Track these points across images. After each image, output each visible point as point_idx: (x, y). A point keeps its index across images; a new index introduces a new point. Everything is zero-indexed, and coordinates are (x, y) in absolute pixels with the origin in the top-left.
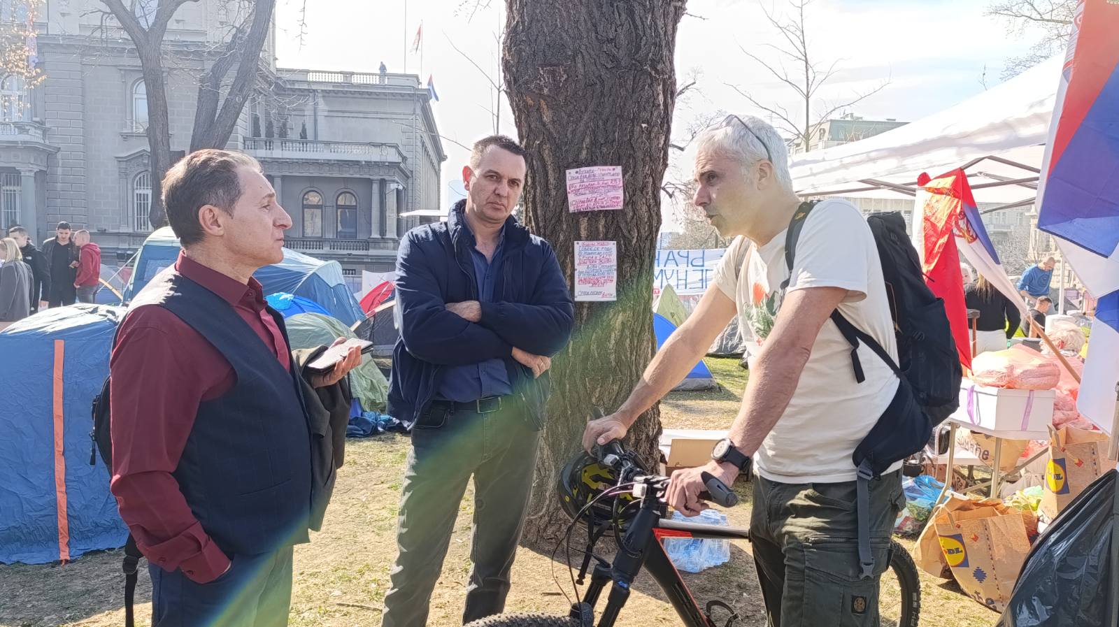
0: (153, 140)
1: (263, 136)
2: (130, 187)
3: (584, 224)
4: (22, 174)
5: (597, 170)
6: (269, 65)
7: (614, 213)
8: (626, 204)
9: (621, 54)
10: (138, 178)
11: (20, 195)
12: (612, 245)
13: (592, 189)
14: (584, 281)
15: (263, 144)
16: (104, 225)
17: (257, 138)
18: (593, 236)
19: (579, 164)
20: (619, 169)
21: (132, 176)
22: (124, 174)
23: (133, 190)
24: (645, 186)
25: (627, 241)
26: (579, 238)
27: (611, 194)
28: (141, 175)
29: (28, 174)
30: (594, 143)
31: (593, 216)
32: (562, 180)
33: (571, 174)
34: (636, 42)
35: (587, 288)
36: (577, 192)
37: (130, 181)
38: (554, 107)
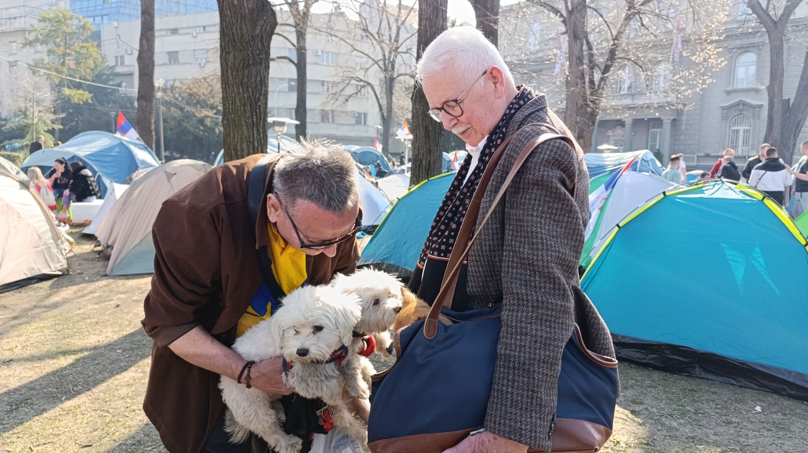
0: (771, 93)
2: (728, 125)
4: (664, 121)
10: (734, 119)
11: (660, 134)
16: (708, 151)
21: (731, 118)
22: (725, 118)
23: (730, 127)
28: (737, 117)
29: (667, 121)
37: (729, 121)
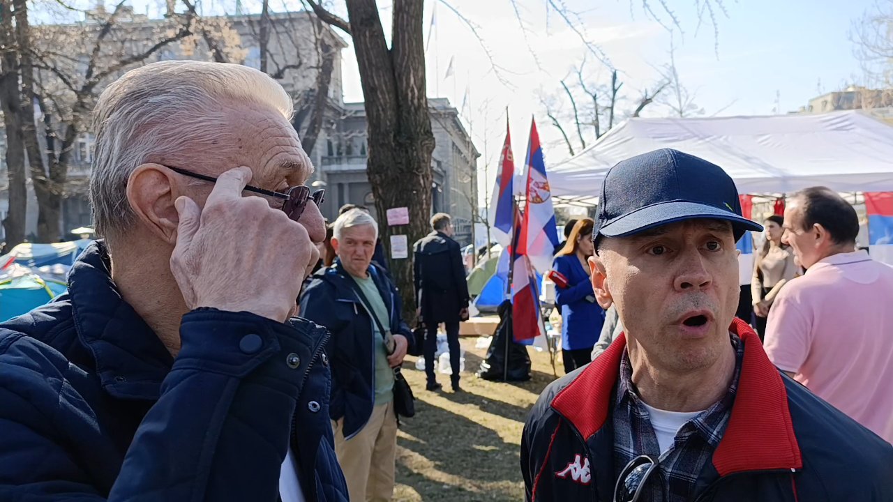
1: (335, 155)
3: (394, 229)
5: (398, 210)
6: (338, 101)
7: (406, 225)
8: (410, 221)
9: (404, 167)
12: (405, 237)
13: (396, 216)
14: (396, 251)
15: (334, 160)
17: (331, 157)
18: (398, 233)
19: (391, 208)
20: (406, 209)
24: (418, 214)
25: (412, 235)
26: (392, 234)
27: (404, 218)
30: (396, 199)
31: (397, 226)
32: (385, 213)
33: (389, 212)
34: (409, 162)
35: (397, 253)
36: (391, 218)
38: (383, 188)
